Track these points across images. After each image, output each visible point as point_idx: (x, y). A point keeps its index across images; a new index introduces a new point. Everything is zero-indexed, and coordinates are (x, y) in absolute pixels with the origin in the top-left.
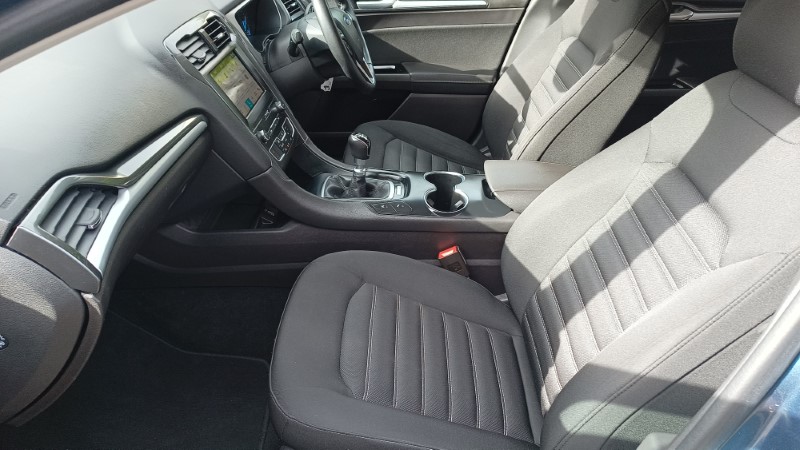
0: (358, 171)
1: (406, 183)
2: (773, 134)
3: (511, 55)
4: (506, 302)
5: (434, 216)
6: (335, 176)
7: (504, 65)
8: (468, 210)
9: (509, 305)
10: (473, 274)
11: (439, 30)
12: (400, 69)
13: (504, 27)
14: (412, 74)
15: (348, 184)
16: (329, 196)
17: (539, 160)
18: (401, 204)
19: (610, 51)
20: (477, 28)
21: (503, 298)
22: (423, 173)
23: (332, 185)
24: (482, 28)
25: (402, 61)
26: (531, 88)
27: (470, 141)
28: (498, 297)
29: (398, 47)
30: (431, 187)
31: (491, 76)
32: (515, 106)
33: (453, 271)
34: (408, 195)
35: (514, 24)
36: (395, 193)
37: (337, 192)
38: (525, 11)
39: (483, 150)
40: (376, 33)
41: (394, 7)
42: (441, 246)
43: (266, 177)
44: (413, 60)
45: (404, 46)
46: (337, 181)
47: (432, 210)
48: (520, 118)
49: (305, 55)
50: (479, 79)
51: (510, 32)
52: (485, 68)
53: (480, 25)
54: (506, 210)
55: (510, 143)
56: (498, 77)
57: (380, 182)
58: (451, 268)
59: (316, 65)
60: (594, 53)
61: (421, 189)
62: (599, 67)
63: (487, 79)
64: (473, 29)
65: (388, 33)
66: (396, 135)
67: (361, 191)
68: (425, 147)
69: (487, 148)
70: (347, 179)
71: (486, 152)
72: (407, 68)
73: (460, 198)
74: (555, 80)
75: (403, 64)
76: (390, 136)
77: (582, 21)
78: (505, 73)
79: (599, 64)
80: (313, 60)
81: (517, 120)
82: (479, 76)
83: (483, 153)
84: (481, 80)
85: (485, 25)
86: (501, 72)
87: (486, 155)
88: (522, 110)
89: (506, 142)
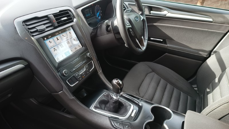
3: (219, 46)
7: (215, 50)
11: (186, 29)
12: (164, 42)
13: (219, 33)
18: (129, 126)
23: (103, 98)
24: (208, 31)
25: (166, 39)
27: (187, 79)
29: (166, 33)
31: (206, 54)
35: (225, 32)
40: (157, 25)
41: (167, 15)
43: (58, 95)
44: (171, 39)
45: (169, 33)
46: (107, 96)
48: (217, 80)
49: (112, 32)
51: (222, 36)
52: (205, 49)
53: (207, 30)
55: (208, 90)
56: (210, 55)
59: (117, 37)
64: (202, 31)
66: (153, 71)
68: (165, 79)
69: (196, 86)
71: (195, 87)
72: (167, 42)
75: (166, 40)
76: (150, 70)
78: (214, 55)
80: (116, 35)
81: (215, 81)
82: (200, 52)
83: (193, 88)
84: (201, 55)
85: (209, 30)
86: (212, 53)
87: (195, 89)
88: (219, 76)
89: (206, 89)
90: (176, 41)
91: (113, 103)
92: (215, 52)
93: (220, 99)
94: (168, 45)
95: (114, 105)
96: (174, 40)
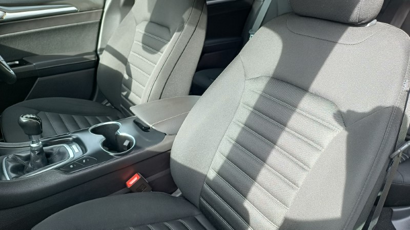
0: (34, 145)
1: (78, 141)
2: (335, 43)
3: (102, 41)
4: (180, 196)
5: (115, 158)
6: (10, 157)
7: (99, 47)
8: (138, 144)
9: (184, 197)
10: (154, 187)
12: (23, 63)
13: (92, 23)
14: (34, 65)
15: (28, 158)
16: (13, 175)
17: (160, 98)
18: (86, 159)
19: (183, 23)
20: (74, 26)
21: (178, 194)
22: (87, 130)
23: (11, 165)
24: (77, 26)
25: (22, 58)
26: (126, 57)
27: (91, 98)
28: (173, 195)
30: (100, 138)
31: (93, 56)
32: (120, 70)
33: (141, 191)
34: (86, 151)
35: (99, 20)
36: (73, 152)
37: (19, 169)
38: (103, 12)
39: (104, 103)
42: (125, 177)
46: (14, 159)
47: (112, 154)
48: (126, 76)
50: (86, 59)
51: (97, 25)
52: (87, 51)
54: (161, 136)
55: (124, 93)
56: (98, 56)
57: (55, 147)
58: (139, 190)
60: (168, 28)
61: (94, 142)
62: (179, 33)
63: (92, 58)
65: (4, 38)
67: (42, 161)
68: (63, 112)
69: (106, 101)
70: (24, 155)
71: (107, 103)
72: (29, 61)
73: (126, 138)
74: (144, 48)
75: (24, 59)
77: (149, 10)
78: (105, 52)
79: (179, 31)
81: (125, 79)
82: (85, 57)
83: (105, 105)
84: (88, 59)
85: (79, 24)
86: (99, 53)
87: (107, 105)
88: (125, 72)
89: (120, 94)
90: (41, 54)
91: (38, 154)
92: (102, 50)
93: (145, 88)
94: (34, 64)
95: (41, 156)
96: (37, 55)
